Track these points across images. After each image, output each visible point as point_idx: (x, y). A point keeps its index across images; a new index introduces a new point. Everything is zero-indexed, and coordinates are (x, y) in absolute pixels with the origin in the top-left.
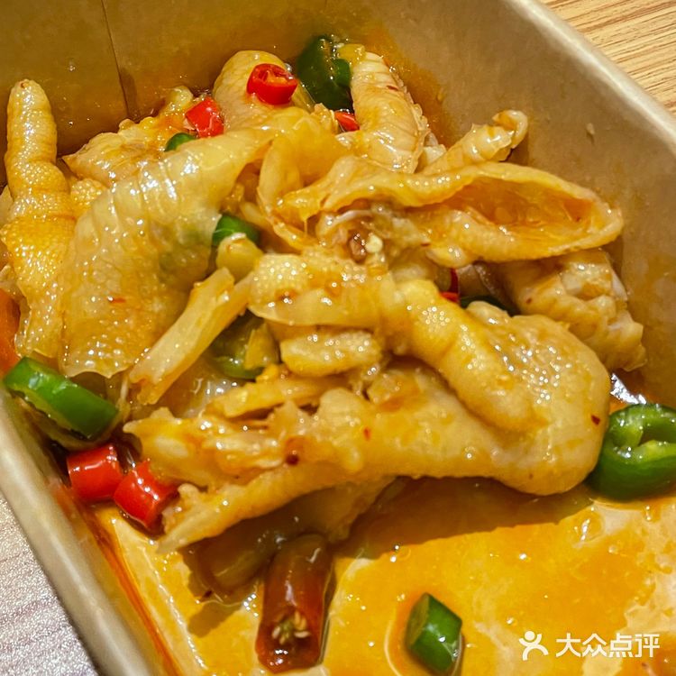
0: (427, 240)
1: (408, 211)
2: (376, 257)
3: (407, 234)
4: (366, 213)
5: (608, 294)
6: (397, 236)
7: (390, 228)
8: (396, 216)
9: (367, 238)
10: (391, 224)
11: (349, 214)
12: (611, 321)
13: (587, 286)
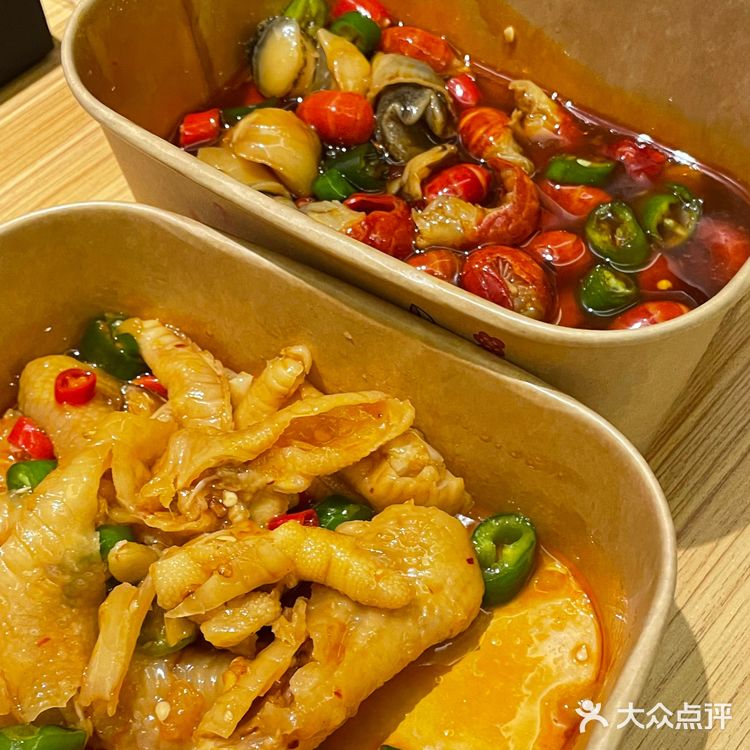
0: (271, 480)
1: (247, 464)
2: (236, 509)
3: (253, 480)
4: (214, 477)
5: (429, 465)
6: (246, 486)
7: (238, 481)
8: (239, 472)
9: (222, 497)
10: (238, 479)
11: (201, 484)
12: (439, 483)
13: (411, 463)
